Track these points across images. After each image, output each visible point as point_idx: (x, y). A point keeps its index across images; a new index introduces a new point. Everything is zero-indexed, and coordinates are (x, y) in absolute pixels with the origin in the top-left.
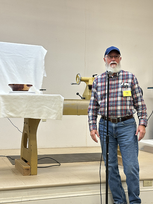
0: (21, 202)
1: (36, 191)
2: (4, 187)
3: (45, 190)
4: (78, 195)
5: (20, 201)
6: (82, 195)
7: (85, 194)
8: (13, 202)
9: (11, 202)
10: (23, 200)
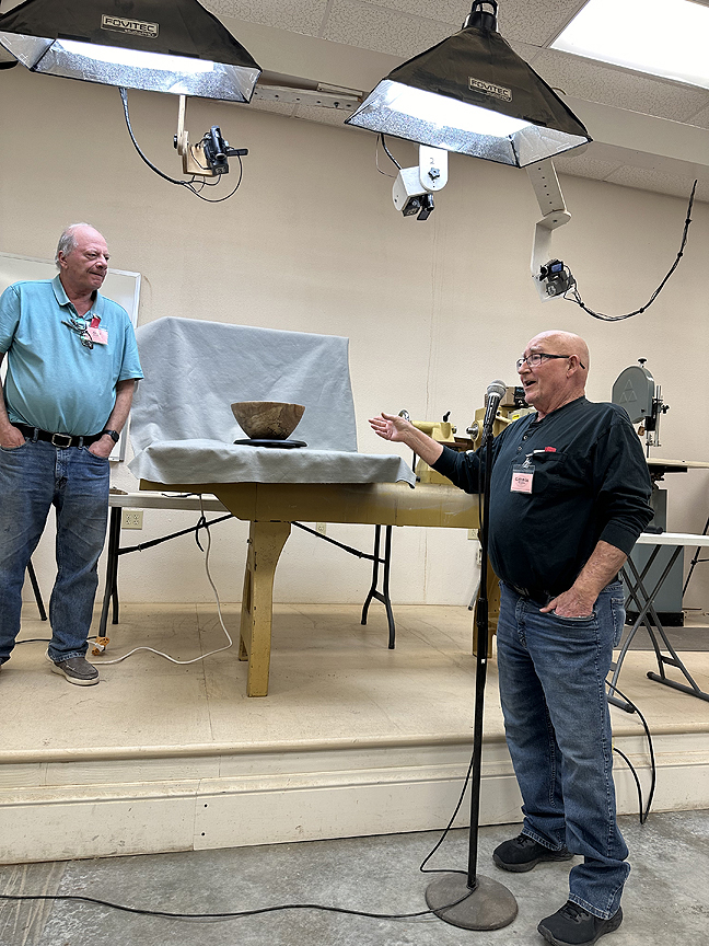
0: (197, 795)
1: (245, 762)
2: (143, 748)
3: (274, 759)
4: (381, 780)
5: (194, 793)
6: (391, 779)
7: (403, 779)
8: (169, 797)
9: (162, 795)
10: (201, 791)
